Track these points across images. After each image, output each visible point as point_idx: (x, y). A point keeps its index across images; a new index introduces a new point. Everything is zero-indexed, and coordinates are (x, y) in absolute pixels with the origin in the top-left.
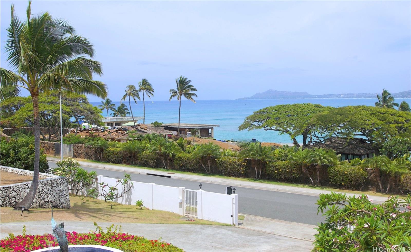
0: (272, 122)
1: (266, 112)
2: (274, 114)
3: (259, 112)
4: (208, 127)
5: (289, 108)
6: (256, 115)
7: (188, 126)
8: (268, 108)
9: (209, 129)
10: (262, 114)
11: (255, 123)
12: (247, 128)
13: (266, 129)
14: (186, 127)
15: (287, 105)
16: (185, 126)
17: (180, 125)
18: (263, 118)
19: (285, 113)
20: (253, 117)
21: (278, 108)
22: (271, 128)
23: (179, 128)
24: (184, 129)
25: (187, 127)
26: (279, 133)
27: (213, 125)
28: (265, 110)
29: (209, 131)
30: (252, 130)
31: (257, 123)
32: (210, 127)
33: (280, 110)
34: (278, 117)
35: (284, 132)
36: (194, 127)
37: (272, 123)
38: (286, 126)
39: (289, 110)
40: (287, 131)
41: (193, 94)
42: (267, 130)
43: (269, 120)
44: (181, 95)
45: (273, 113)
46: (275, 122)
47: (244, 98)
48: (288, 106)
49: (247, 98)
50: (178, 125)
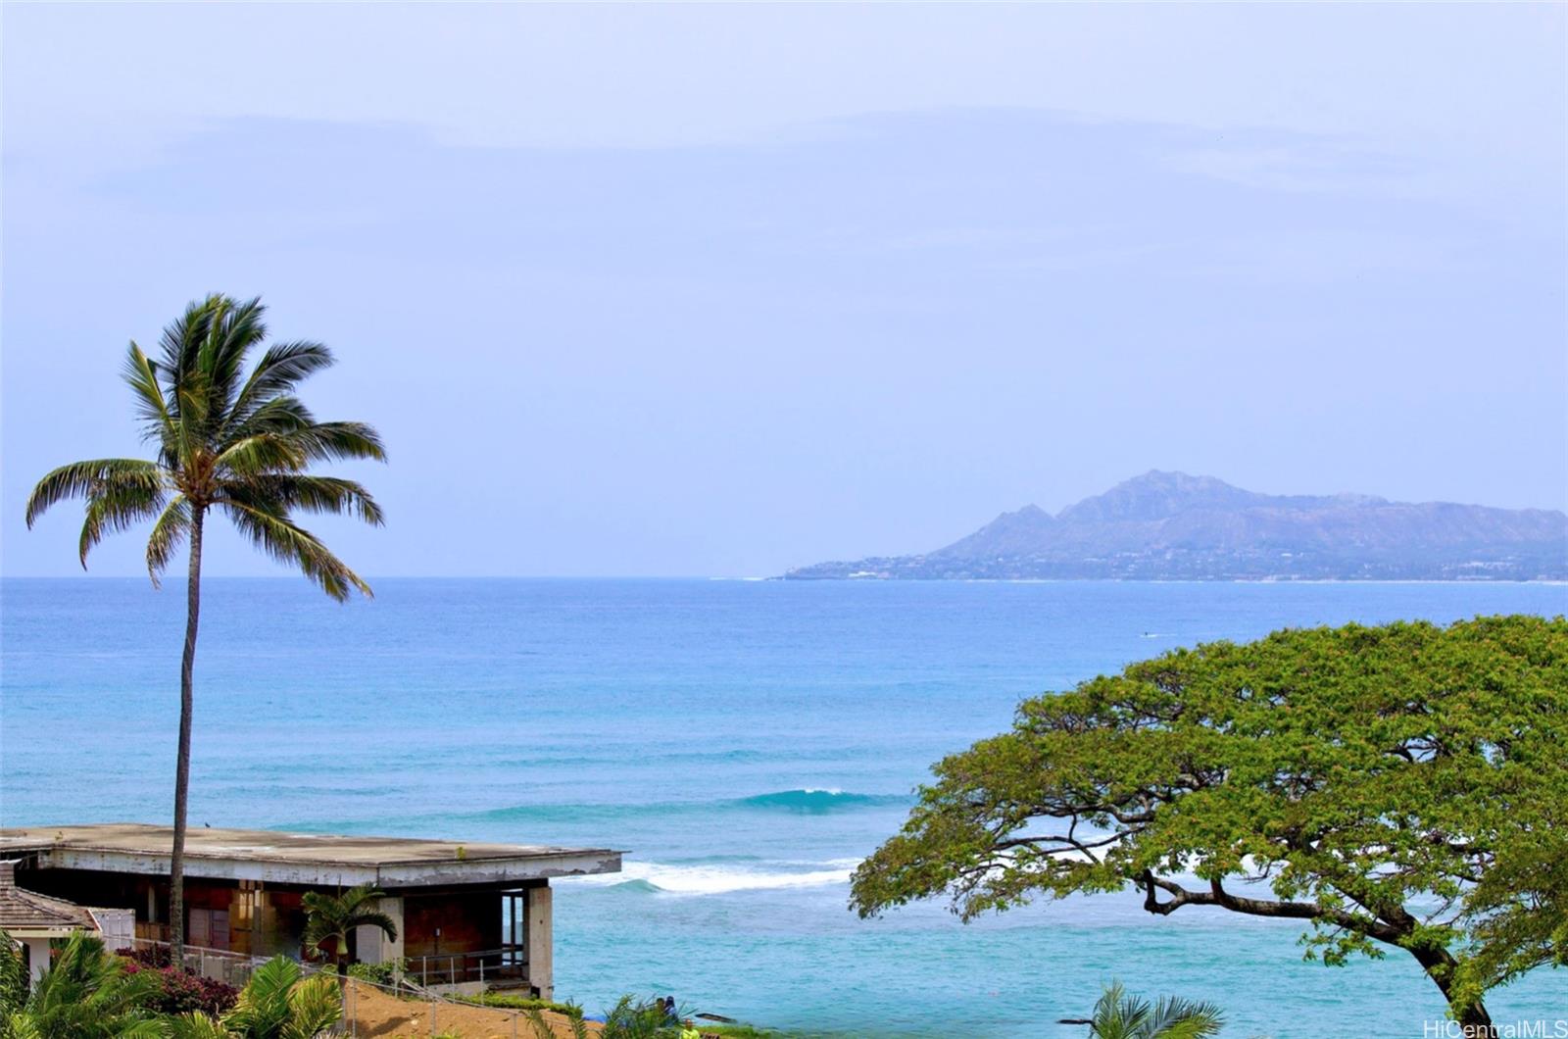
0: (1233, 823)
1: (1167, 703)
2: (1256, 730)
3: (1083, 705)
4: (487, 873)
5: (1422, 659)
6: (1053, 739)
7: (265, 861)
8: (1181, 665)
9: (506, 901)
10: (1114, 724)
11: (1039, 827)
12: (950, 889)
13: (1163, 896)
14: (240, 873)
15: (1394, 633)
16: (229, 860)
17: (189, 847)
18: (1132, 777)
19: (1375, 725)
20: (1016, 761)
21: (1300, 660)
22: (1217, 886)
23: (178, 881)
24: (214, 893)
25: (255, 874)
26: (1319, 941)
27: (546, 857)
28: (1150, 686)
29: (506, 922)
30: (1009, 903)
31: (1061, 826)
32: (516, 871)
33: (1325, 684)
34: (1301, 761)
35: (1372, 930)
36: (331, 864)
37: (1236, 832)
38: (1391, 868)
39: (1419, 682)
40: (1396, 926)
41: (328, 494)
42: (1174, 906)
43: (1204, 794)
44: (200, 505)
45: (1245, 718)
46: (1273, 824)
47: (857, 566)
48: (1414, 639)
49: (900, 568)
50: (167, 845)
